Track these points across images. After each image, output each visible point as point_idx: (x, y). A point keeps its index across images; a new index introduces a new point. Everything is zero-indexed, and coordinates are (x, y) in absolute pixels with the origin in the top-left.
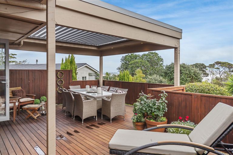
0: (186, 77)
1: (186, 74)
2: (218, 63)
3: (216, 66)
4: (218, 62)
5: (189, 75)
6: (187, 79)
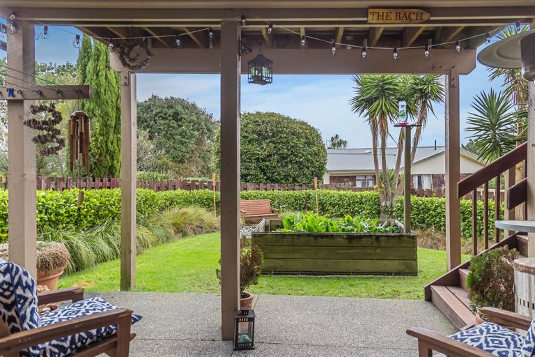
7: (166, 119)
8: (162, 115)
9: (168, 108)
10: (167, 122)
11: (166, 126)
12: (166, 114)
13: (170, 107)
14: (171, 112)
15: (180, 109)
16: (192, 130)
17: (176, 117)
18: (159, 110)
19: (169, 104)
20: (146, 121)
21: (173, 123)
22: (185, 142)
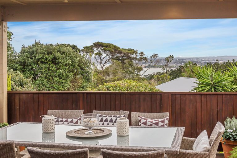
0: (67, 70)
1: (66, 65)
2: (98, 45)
3: (96, 51)
4: (98, 42)
5: (72, 67)
6: (68, 76)
7: (46, 63)
8: (43, 60)
9: (48, 54)
10: (47, 65)
11: (46, 69)
12: (46, 59)
13: (50, 53)
14: (50, 57)
15: (58, 54)
16: (68, 72)
17: (55, 61)
18: (40, 56)
19: (49, 51)
20: (30, 65)
21: (52, 67)
22: (62, 83)
